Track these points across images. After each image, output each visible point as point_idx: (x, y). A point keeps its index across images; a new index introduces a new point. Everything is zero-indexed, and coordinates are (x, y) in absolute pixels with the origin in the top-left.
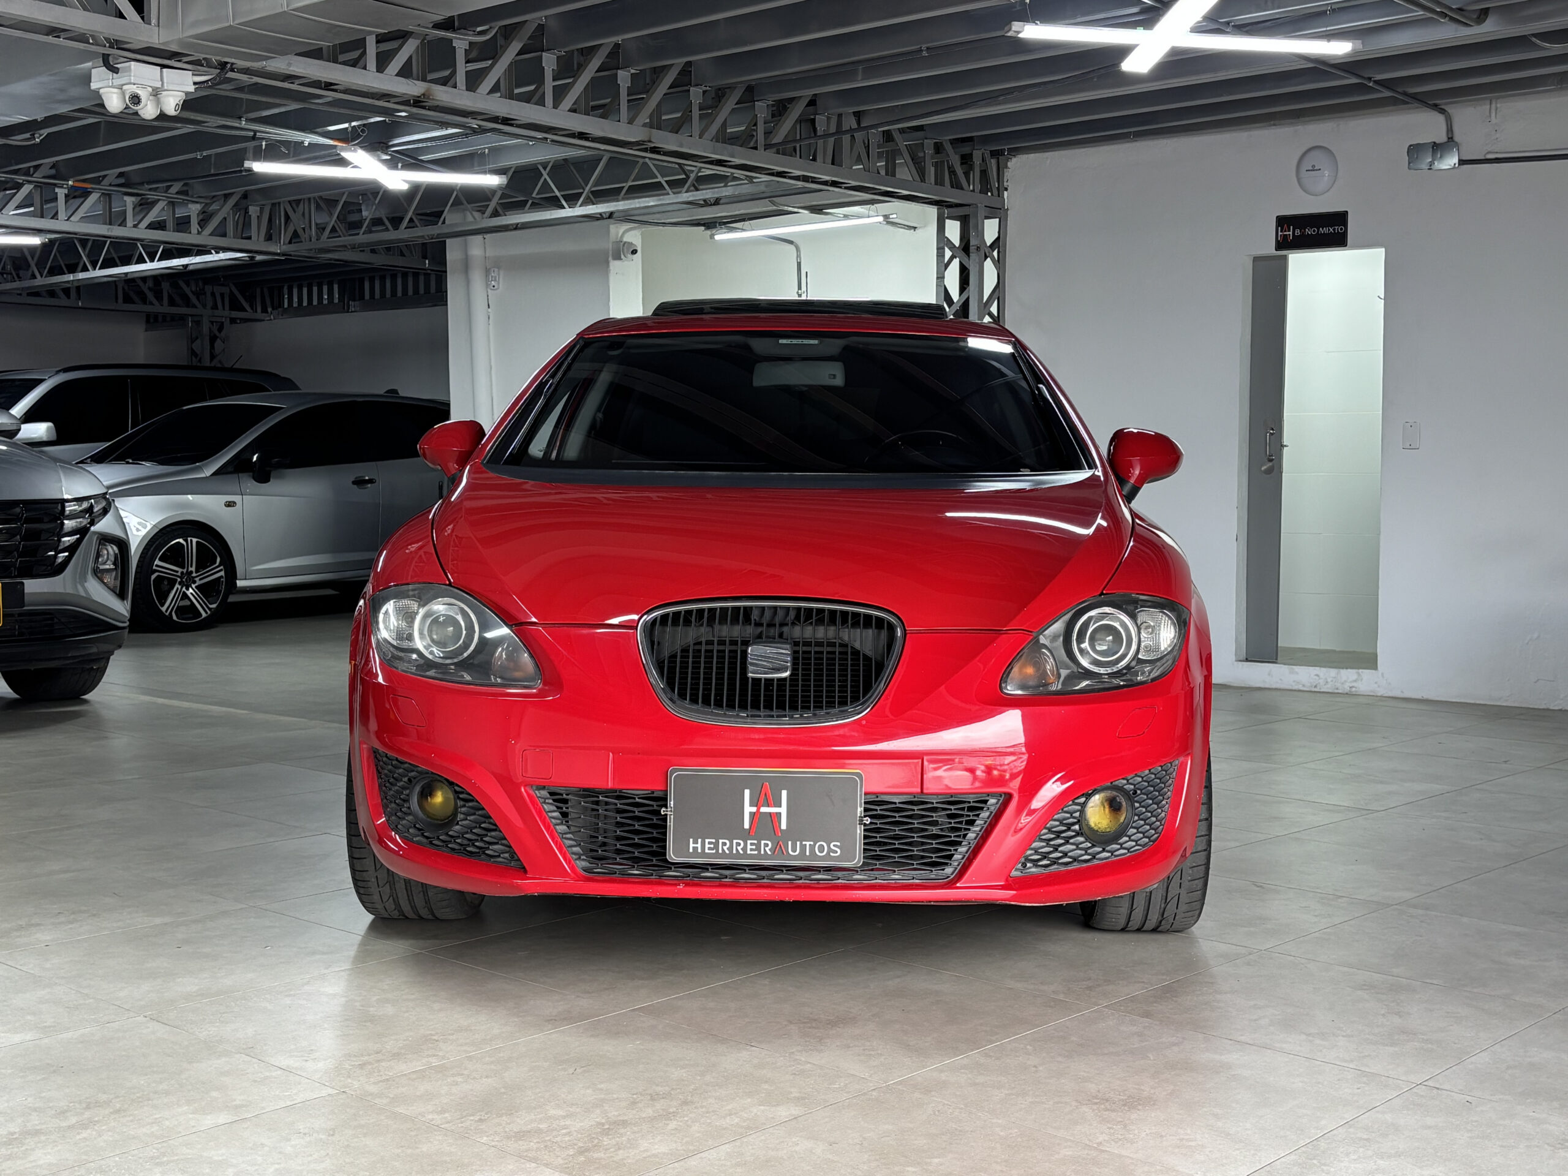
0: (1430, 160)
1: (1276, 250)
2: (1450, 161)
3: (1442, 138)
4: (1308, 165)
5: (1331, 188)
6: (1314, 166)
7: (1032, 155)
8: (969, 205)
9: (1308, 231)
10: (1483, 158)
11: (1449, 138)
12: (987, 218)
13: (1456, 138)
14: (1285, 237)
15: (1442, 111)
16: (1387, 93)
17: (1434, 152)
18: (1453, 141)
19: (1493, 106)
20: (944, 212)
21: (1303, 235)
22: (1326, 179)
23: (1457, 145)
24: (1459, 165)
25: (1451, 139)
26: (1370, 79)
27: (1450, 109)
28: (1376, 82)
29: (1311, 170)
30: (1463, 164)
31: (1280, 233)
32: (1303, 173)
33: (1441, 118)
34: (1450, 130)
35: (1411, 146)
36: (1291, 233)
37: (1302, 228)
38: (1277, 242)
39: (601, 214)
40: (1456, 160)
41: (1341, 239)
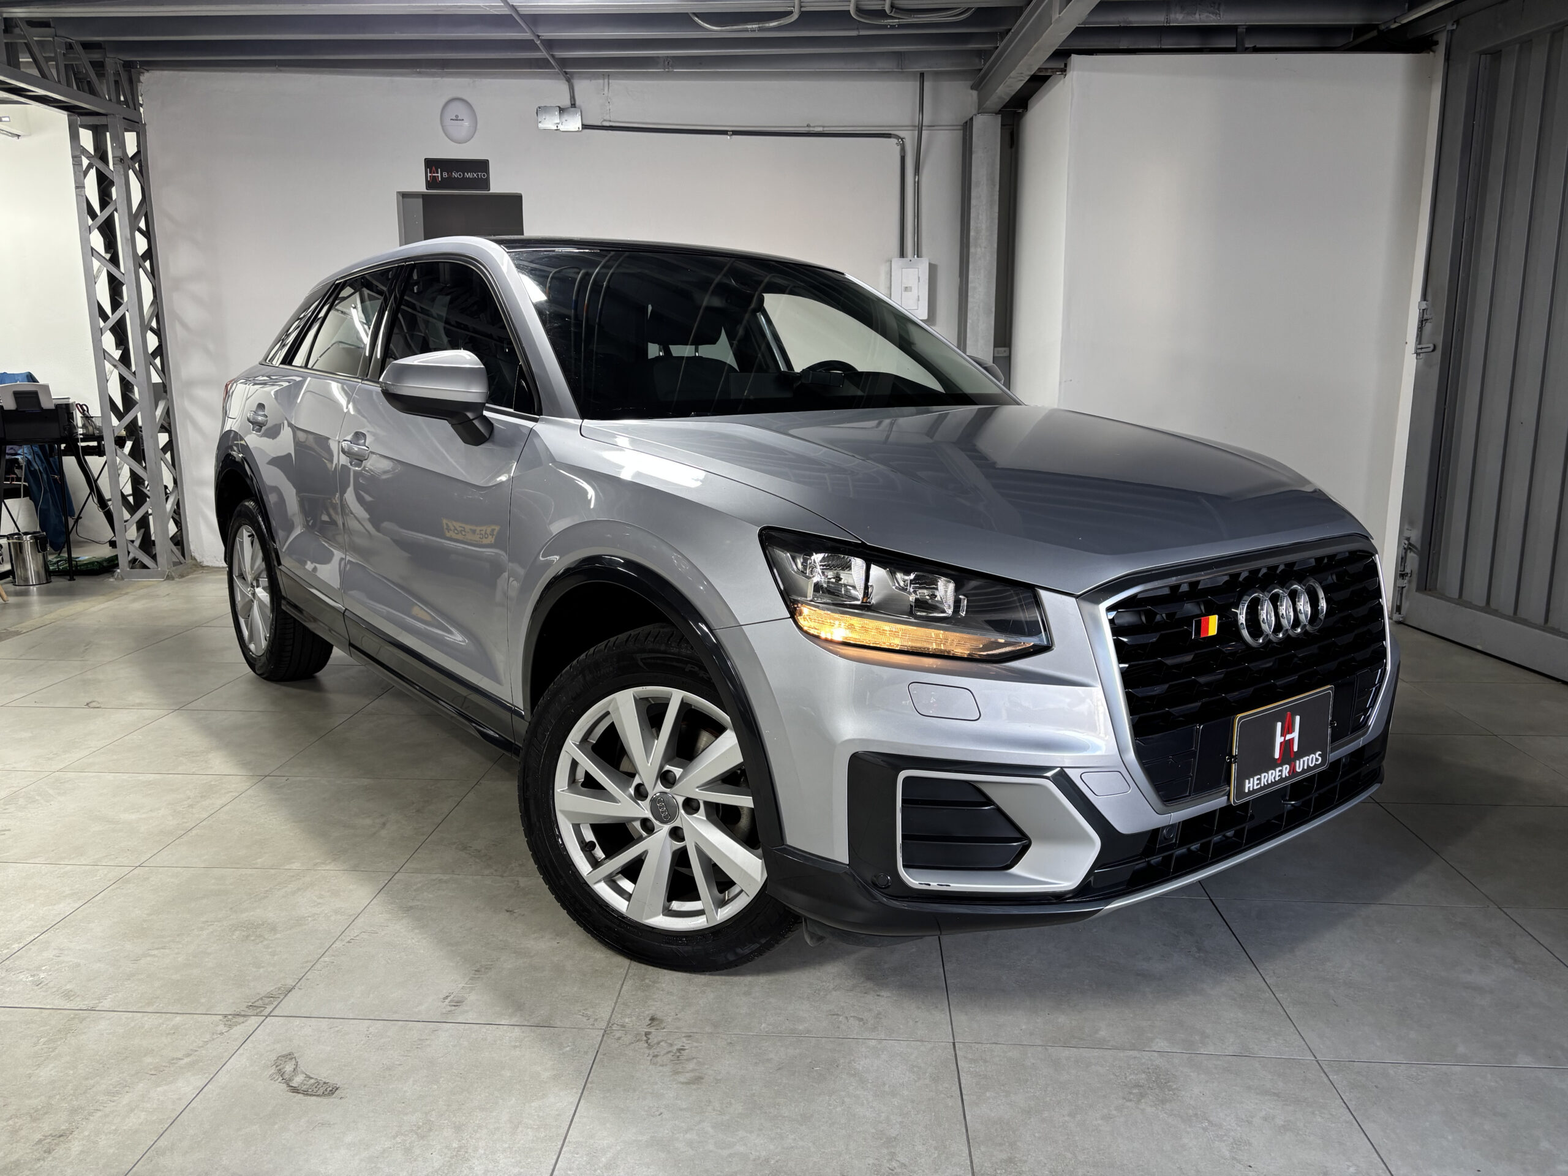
0: (557, 121)
1: (427, 189)
2: (573, 123)
3: (566, 101)
4: (450, 113)
5: (471, 138)
6: (455, 116)
7: (166, 73)
8: (110, 117)
9: (455, 175)
10: (600, 125)
11: (572, 103)
13: (577, 103)
14: (434, 178)
15: (568, 80)
17: (560, 115)
18: (576, 107)
20: (76, 120)
21: (450, 177)
22: (468, 129)
23: (579, 111)
24: (583, 128)
27: (573, 79)
29: (455, 120)
30: (586, 128)
31: (429, 175)
32: (448, 122)
33: (562, 86)
34: (573, 98)
35: (539, 107)
36: (439, 175)
37: (449, 172)
38: (427, 182)
40: (579, 124)
41: (484, 184)
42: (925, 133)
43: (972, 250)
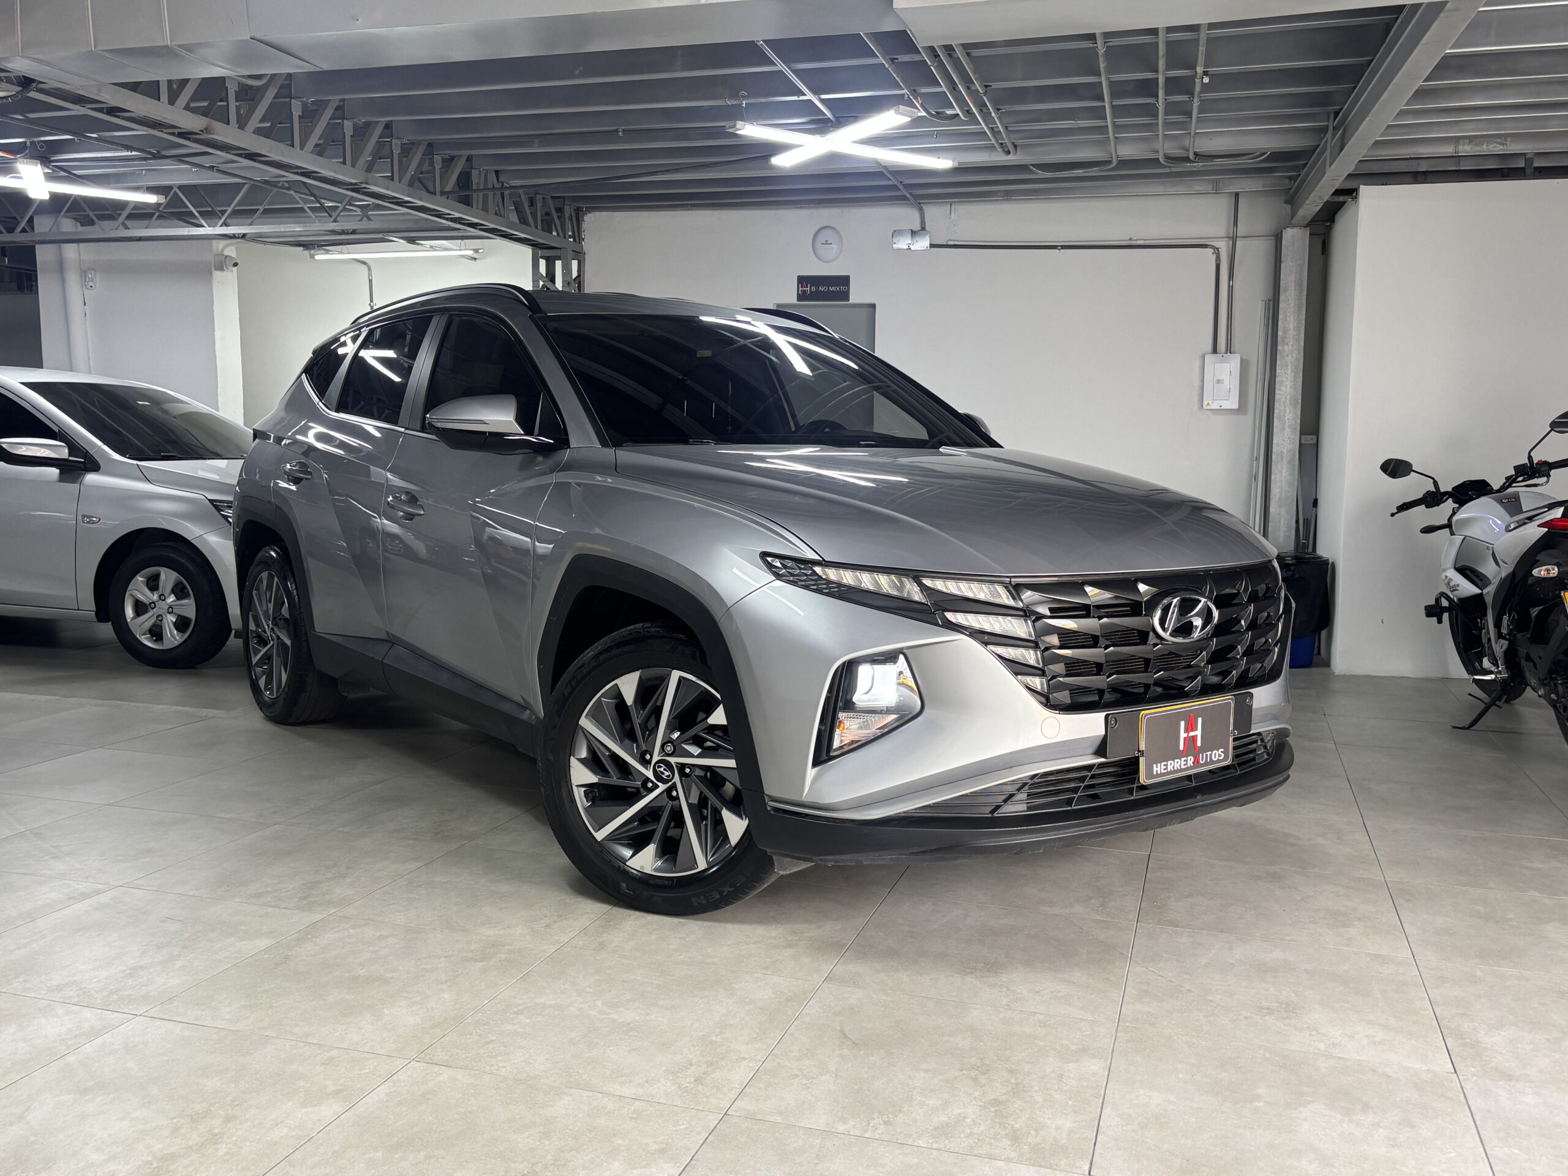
0: (909, 242)
1: (798, 300)
2: (922, 244)
3: (917, 226)
4: (821, 239)
5: (837, 257)
6: (825, 241)
7: (604, 213)
8: (560, 249)
9: (822, 289)
10: (945, 244)
12: (574, 259)
13: (928, 228)
14: (804, 292)
15: (919, 209)
17: (914, 236)
18: (926, 230)
19: (953, 207)
20: (538, 253)
21: (817, 291)
22: (834, 250)
23: (928, 233)
24: (930, 247)
25: (923, 228)
27: (925, 207)
29: (827, 243)
30: (932, 247)
31: (800, 289)
32: (818, 246)
33: (917, 213)
34: (923, 221)
35: (894, 231)
36: (808, 288)
37: (817, 286)
38: (798, 295)
39: (234, 234)
40: (927, 244)
41: (845, 296)
42: (1239, 243)
43: (1280, 348)
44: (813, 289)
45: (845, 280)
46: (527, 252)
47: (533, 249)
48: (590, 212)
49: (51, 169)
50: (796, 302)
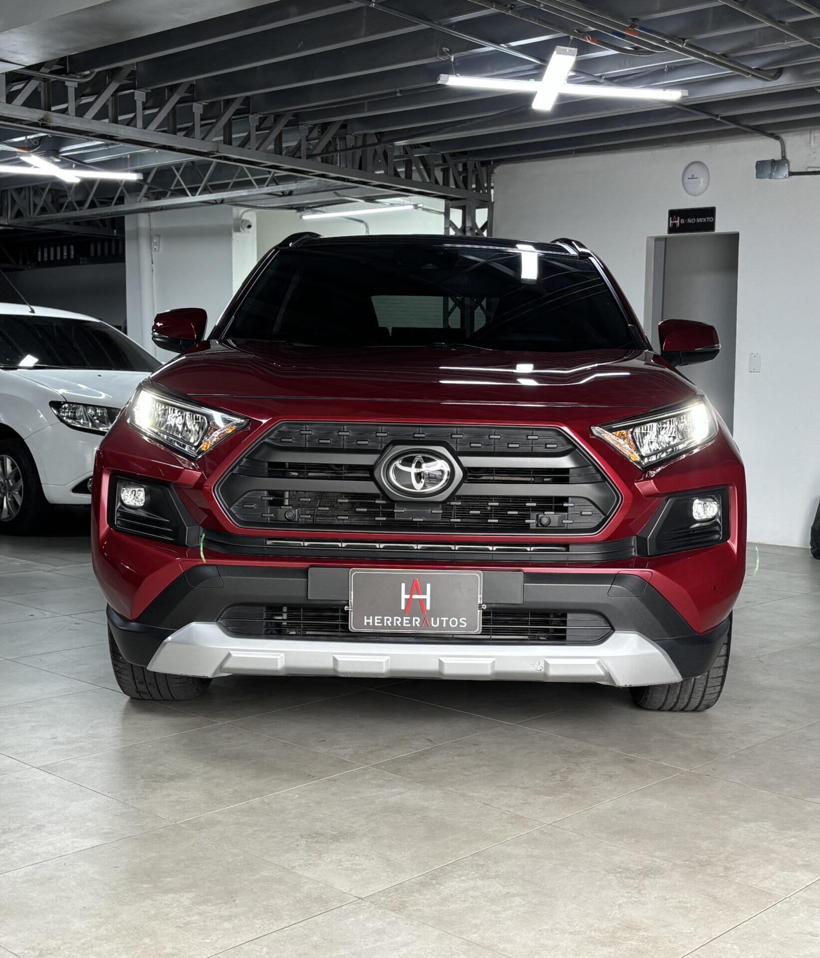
0: (770, 172)
1: (669, 233)
2: (783, 173)
3: (778, 156)
4: (689, 175)
6: (693, 176)
7: (510, 165)
9: (689, 221)
10: (805, 171)
11: (782, 157)
12: (478, 208)
13: (788, 157)
15: (777, 138)
16: (733, 126)
17: (773, 166)
18: (786, 159)
19: (812, 134)
21: (686, 223)
22: (702, 184)
23: (788, 162)
24: (789, 175)
25: (784, 157)
26: (717, 116)
27: (784, 137)
28: (722, 118)
29: (693, 178)
30: (792, 175)
31: (671, 222)
32: (686, 180)
33: (778, 143)
34: (783, 152)
35: (758, 162)
36: (678, 222)
37: (686, 219)
40: (786, 173)
41: (711, 226)
44: (683, 221)
45: (710, 212)
46: (440, 204)
47: (445, 201)
48: (498, 165)
49: (60, 159)
50: (667, 235)
